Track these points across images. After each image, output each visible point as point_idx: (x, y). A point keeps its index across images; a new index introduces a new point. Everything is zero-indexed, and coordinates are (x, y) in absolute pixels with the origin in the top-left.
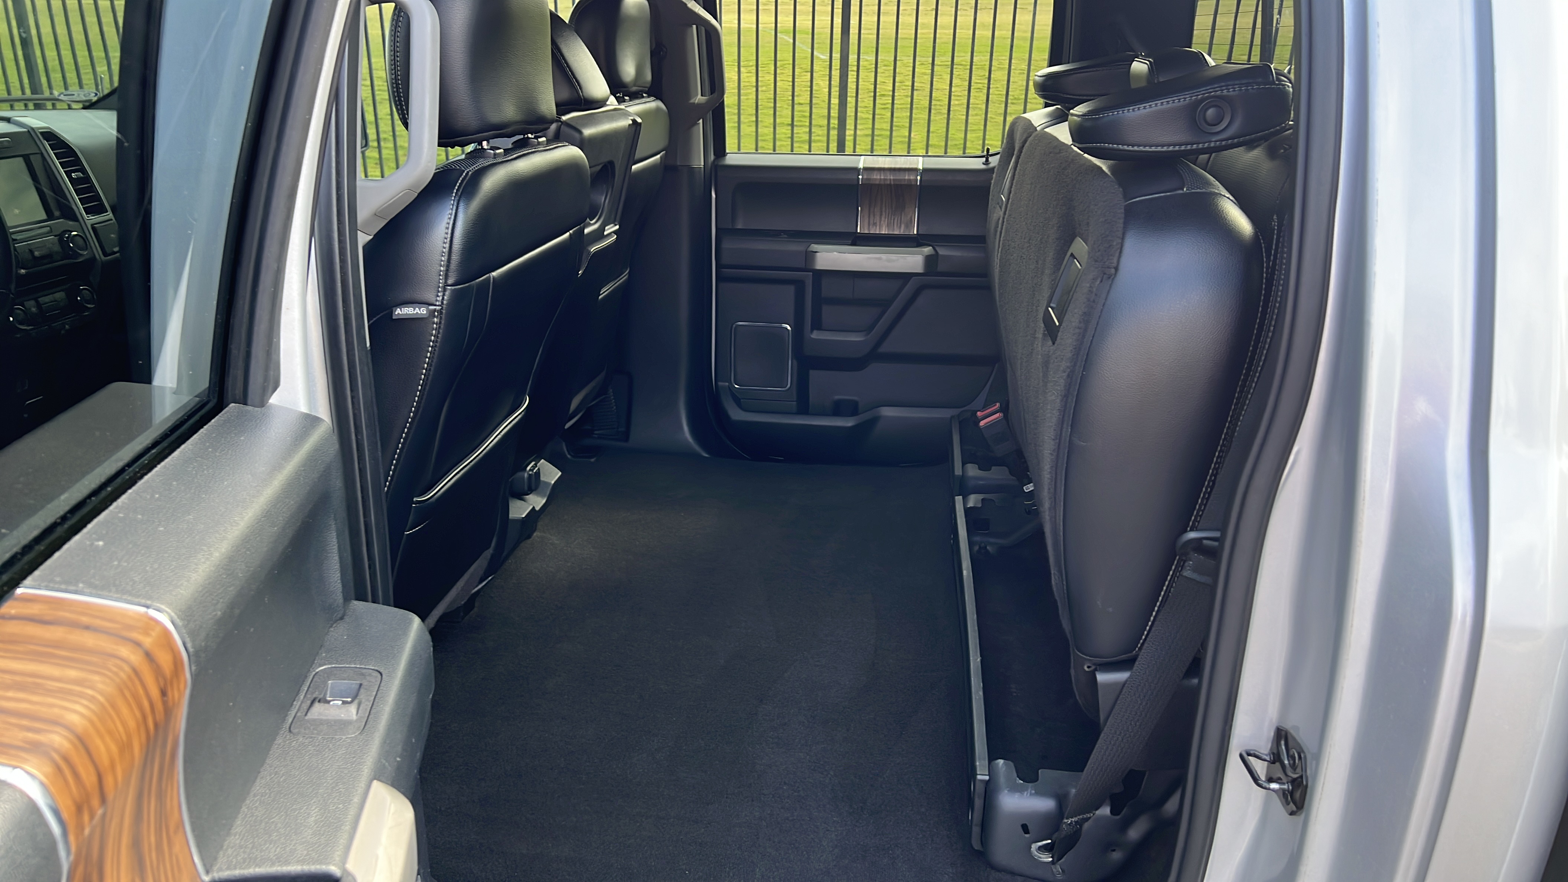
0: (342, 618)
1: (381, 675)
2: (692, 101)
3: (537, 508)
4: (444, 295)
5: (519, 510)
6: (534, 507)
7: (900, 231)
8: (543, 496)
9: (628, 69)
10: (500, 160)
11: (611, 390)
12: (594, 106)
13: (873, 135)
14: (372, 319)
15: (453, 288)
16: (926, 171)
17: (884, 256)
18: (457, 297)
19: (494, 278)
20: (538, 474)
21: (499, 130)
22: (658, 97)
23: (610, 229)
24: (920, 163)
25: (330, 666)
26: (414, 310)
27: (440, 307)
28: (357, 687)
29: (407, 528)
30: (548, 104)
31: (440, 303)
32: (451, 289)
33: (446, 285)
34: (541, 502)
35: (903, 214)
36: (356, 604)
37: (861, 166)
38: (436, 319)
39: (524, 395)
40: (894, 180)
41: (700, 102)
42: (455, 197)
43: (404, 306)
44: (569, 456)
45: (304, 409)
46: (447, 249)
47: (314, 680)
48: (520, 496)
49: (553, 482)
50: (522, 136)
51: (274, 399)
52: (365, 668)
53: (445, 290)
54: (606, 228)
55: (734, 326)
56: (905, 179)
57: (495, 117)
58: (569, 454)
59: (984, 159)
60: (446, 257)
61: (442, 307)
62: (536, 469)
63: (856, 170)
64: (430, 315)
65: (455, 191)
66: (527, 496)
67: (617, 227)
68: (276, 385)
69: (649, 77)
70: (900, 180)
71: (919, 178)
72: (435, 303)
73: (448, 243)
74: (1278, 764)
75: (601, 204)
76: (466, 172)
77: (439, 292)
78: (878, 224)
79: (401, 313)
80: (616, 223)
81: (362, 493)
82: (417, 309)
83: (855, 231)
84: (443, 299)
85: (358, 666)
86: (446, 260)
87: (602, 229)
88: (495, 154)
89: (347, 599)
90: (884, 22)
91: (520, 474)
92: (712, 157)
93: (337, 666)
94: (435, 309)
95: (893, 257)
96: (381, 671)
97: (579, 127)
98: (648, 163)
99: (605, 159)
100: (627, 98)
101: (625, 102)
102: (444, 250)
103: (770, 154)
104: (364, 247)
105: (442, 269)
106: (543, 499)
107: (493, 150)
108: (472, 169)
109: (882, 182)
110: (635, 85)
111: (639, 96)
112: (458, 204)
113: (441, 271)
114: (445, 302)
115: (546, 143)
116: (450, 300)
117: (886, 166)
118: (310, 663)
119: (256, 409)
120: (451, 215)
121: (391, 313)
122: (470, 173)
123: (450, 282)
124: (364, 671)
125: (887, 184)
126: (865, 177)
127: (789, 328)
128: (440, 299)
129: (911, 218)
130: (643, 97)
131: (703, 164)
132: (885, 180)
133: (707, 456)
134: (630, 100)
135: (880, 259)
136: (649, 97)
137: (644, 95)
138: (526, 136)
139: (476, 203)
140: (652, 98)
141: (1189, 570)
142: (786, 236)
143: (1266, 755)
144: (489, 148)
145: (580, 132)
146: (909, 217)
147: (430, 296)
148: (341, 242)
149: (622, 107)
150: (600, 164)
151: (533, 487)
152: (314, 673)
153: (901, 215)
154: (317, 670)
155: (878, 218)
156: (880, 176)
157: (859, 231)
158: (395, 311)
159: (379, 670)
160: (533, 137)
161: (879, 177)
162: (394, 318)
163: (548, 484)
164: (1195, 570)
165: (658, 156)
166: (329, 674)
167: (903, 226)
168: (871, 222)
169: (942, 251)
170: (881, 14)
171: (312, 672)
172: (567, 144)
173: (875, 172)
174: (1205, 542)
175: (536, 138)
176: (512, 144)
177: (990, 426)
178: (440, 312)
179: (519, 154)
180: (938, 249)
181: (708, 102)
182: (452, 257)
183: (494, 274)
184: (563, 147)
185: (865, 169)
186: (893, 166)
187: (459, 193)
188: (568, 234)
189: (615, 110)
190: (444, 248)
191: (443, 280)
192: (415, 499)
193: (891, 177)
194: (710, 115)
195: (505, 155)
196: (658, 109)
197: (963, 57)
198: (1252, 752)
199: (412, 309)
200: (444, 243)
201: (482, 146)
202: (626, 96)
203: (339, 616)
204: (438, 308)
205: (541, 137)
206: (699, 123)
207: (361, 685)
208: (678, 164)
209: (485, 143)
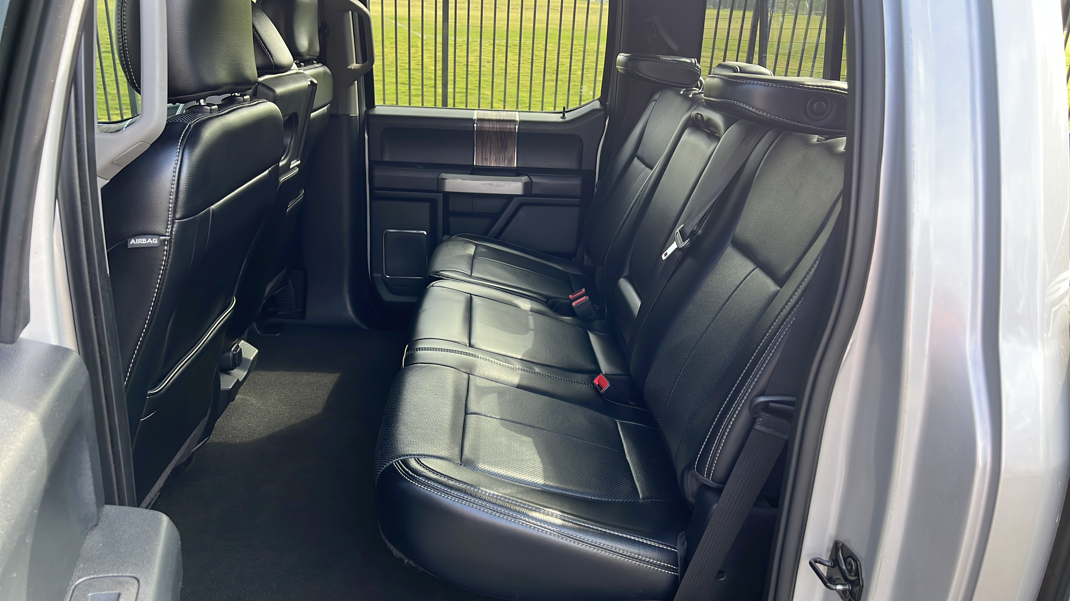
0: (96, 525)
1: (138, 581)
2: (349, 67)
3: (240, 380)
4: (172, 227)
5: (227, 383)
6: (238, 379)
7: (504, 165)
8: (244, 370)
9: (303, 42)
10: (216, 115)
11: (290, 282)
12: (282, 70)
13: (467, 93)
14: (109, 249)
15: (180, 221)
16: (522, 122)
17: (494, 183)
18: (183, 227)
19: (213, 210)
20: (240, 352)
21: (215, 89)
22: (324, 64)
23: (295, 163)
24: (517, 117)
25: (88, 578)
26: (147, 241)
27: (170, 237)
28: (117, 596)
29: (142, 417)
30: (251, 69)
31: (169, 234)
32: (178, 222)
33: (174, 219)
34: (244, 374)
35: (506, 152)
36: (108, 507)
37: (475, 117)
38: (166, 247)
39: (233, 296)
40: (499, 128)
41: (355, 68)
42: (180, 146)
43: (138, 237)
44: (259, 332)
45: (54, 342)
46: (175, 189)
47: (74, 594)
48: (227, 370)
49: (252, 359)
50: (230, 95)
51: (25, 334)
52: (122, 576)
53: (173, 223)
54: (292, 163)
55: (384, 232)
56: (507, 128)
57: (210, 80)
58: (259, 330)
59: (562, 115)
60: (174, 196)
61: (171, 237)
62: (239, 349)
63: (471, 120)
64: (161, 244)
65: (180, 141)
66: (232, 371)
67: (299, 162)
68: (27, 321)
69: (318, 49)
70: (504, 128)
71: (517, 127)
72: (165, 234)
73: (176, 184)
74: (837, 568)
75: (287, 145)
76: (188, 125)
77: (168, 224)
78: (489, 159)
79: (135, 243)
80: (298, 159)
81: (106, 399)
82: (150, 239)
83: (472, 164)
84: (172, 230)
85: (115, 575)
86: (174, 198)
87: (289, 163)
88: (211, 110)
89: (99, 506)
90: (459, 14)
91: (226, 354)
92: (364, 109)
93: (95, 576)
94: (166, 239)
95: (501, 183)
96: (138, 577)
97: (272, 87)
98: (319, 112)
99: (290, 112)
100: (302, 64)
101: (301, 67)
102: (172, 190)
103: (408, 107)
104: (102, 189)
105: (171, 205)
106: (245, 372)
107: (210, 107)
108: (193, 123)
109: (491, 130)
110: (308, 55)
111: (311, 62)
112: (183, 152)
113: (170, 207)
114: (174, 233)
115: (249, 100)
116: (177, 231)
117: (494, 118)
118: (68, 576)
119: (7, 346)
120: (178, 161)
121: (126, 243)
122: (192, 126)
123: (178, 216)
124: (122, 579)
125: (495, 131)
126: (479, 125)
127: (425, 233)
128: (169, 230)
129: (512, 155)
130: (314, 63)
131: (358, 113)
132: (493, 128)
133: (366, 328)
134: (305, 66)
135: (492, 184)
136: (318, 63)
137: (314, 62)
138: (233, 94)
139: (198, 150)
140: (320, 65)
141: (759, 424)
142: (422, 167)
143: (828, 562)
144: (205, 104)
145: (274, 91)
146: (511, 154)
147: (160, 228)
148: (82, 187)
149: (302, 71)
150: (288, 115)
151: (237, 363)
152: (73, 587)
153: (505, 153)
154: (77, 583)
155: (489, 154)
156: (490, 125)
157: (475, 164)
158: (130, 242)
159: (136, 576)
160: (239, 95)
161: (488, 126)
162: (129, 247)
163: (247, 360)
164: (763, 425)
165: (326, 107)
166: (88, 585)
167: (506, 161)
168: (484, 157)
169: (535, 180)
170: (457, 9)
171: (71, 586)
172: (266, 101)
173: (486, 122)
174: (771, 404)
175: (242, 96)
176: (222, 101)
177: (579, 306)
178: (170, 241)
179: (231, 109)
180: (532, 177)
181: (361, 68)
182: (180, 196)
183: (213, 207)
184: (263, 103)
185: (479, 120)
186: (498, 118)
187: (184, 143)
188: (268, 171)
189: (297, 73)
190: (173, 188)
191: (172, 215)
192: (149, 392)
193: (497, 126)
194: (362, 78)
195: (219, 111)
196: (325, 73)
197: (514, 40)
198: (818, 560)
199: (146, 239)
200: (172, 184)
201: (200, 103)
202: (302, 63)
203: (94, 524)
204: (167, 238)
205: (246, 95)
206: (355, 84)
207: (119, 594)
208: (340, 113)
209: (202, 101)
